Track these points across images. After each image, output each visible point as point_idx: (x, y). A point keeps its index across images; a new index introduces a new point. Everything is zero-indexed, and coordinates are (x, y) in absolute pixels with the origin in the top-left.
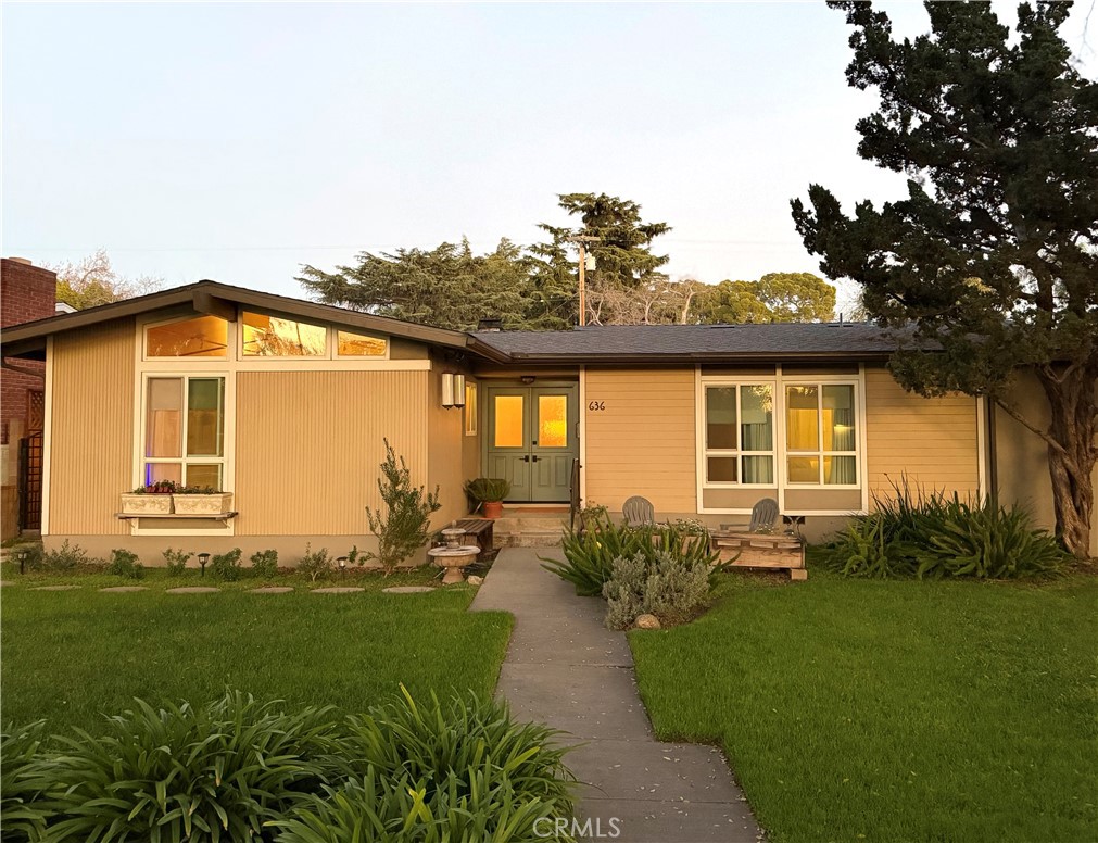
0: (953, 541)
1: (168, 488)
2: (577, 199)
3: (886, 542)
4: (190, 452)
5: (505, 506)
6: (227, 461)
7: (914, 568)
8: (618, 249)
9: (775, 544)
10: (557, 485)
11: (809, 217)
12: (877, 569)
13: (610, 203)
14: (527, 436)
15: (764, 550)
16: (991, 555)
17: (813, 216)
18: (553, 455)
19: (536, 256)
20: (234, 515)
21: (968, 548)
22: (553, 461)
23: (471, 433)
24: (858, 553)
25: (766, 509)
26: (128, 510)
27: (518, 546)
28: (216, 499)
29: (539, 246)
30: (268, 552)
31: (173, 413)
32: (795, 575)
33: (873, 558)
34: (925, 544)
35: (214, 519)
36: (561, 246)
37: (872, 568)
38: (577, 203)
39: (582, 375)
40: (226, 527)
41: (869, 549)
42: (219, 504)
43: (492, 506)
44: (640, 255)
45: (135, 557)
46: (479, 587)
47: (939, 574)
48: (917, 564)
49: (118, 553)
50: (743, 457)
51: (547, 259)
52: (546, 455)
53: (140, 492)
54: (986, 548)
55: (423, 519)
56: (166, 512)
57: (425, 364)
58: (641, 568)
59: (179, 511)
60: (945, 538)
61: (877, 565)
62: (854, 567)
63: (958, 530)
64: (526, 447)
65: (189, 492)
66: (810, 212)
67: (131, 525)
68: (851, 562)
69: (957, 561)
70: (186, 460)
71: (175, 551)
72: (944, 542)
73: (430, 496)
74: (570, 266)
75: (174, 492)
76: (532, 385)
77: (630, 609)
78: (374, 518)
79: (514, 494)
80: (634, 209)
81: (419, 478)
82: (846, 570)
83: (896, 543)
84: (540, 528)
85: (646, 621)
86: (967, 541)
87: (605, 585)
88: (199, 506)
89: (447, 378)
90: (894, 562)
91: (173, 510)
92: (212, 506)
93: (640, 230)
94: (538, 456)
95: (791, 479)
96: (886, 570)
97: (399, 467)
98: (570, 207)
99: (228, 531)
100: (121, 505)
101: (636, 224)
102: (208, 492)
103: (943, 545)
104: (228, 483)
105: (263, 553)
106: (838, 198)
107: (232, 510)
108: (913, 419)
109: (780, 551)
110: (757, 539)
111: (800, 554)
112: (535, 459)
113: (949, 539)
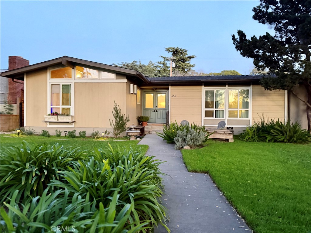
0: (277, 132)
1: (57, 114)
2: (170, 49)
3: (257, 133)
4: (63, 105)
5: (148, 124)
6: (72, 107)
7: (265, 139)
8: (181, 63)
9: (225, 132)
10: (162, 119)
11: (237, 40)
12: (254, 140)
13: (179, 50)
14: (154, 105)
15: (221, 134)
16: (289, 136)
17: (238, 40)
18: (161, 110)
19: (159, 65)
20: (74, 122)
21: (282, 134)
22: (161, 112)
23: (139, 103)
24: (249, 135)
25: (222, 124)
26: (46, 120)
27: (151, 134)
28: (69, 117)
29: (160, 62)
30: (83, 132)
31: (58, 94)
32: (230, 141)
33: (253, 136)
34: (269, 133)
35: (69, 122)
36: (165, 62)
37: (253, 139)
38: (170, 50)
39: (170, 87)
40: (72, 125)
41: (252, 134)
42: (70, 118)
43: (145, 123)
44: (187, 64)
45: (48, 132)
46: (140, 141)
47: (273, 141)
48: (266, 138)
49: (43, 131)
50: (215, 110)
51: (162, 65)
52: (160, 110)
53: (49, 115)
54: (287, 133)
55: (125, 124)
56: (56, 121)
57: (125, 81)
58: (185, 134)
59: (60, 120)
60: (275, 131)
61: (254, 138)
62: (248, 139)
63: (279, 128)
64: (154, 108)
65: (62, 115)
66: (237, 39)
67: (47, 124)
68: (247, 137)
69: (279, 137)
70: (61, 107)
71: (58, 130)
72: (275, 132)
73: (127, 118)
74: (168, 67)
75: (58, 115)
76: (156, 91)
77: (182, 144)
78: (111, 122)
79: (150, 121)
80: (186, 51)
81: (124, 112)
82: (245, 140)
83: (260, 132)
84: (158, 129)
85: (186, 147)
86: (282, 132)
87: (175, 138)
88: (65, 119)
89: (132, 85)
90: (259, 138)
91: (58, 120)
92: (68, 119)
93: (188, 57)
94: (157, 110)
95: (229, 117)
96: (257, 140)
97: (118, 109)
98: (168, 51)
99: (73, 126)
100: (44, 118)
101: (186, 56)
102: (67, 115)
103: (275, 133)
104: (73, 113)
105: (82, 131)
106: (246, 34)
107: (74, 120)
108: (266, 99)
109: (226, 134)
110: (219, 131)
111: (232, 135)
112: (156, 111)
113: (276, 131)
